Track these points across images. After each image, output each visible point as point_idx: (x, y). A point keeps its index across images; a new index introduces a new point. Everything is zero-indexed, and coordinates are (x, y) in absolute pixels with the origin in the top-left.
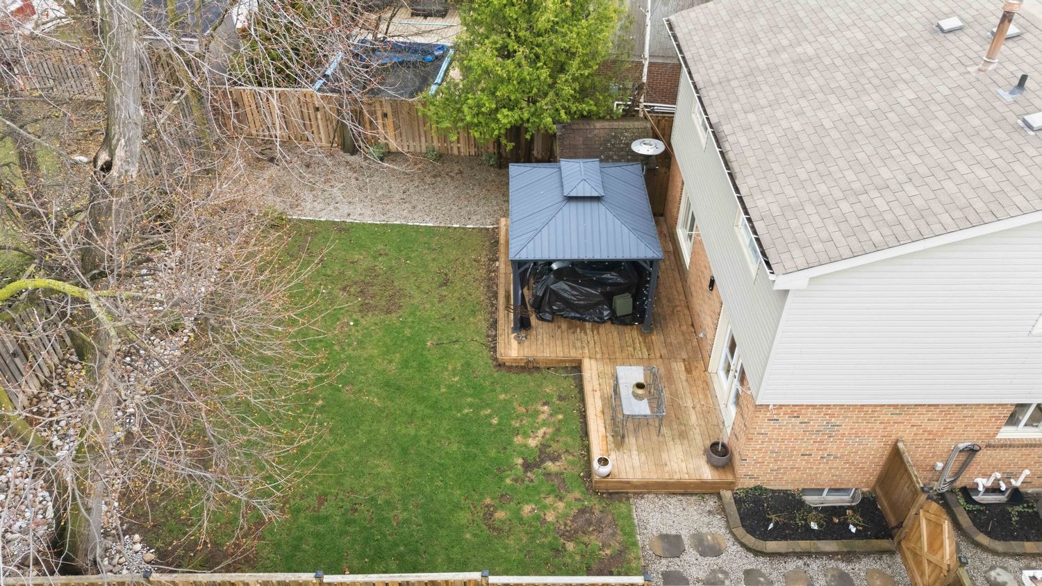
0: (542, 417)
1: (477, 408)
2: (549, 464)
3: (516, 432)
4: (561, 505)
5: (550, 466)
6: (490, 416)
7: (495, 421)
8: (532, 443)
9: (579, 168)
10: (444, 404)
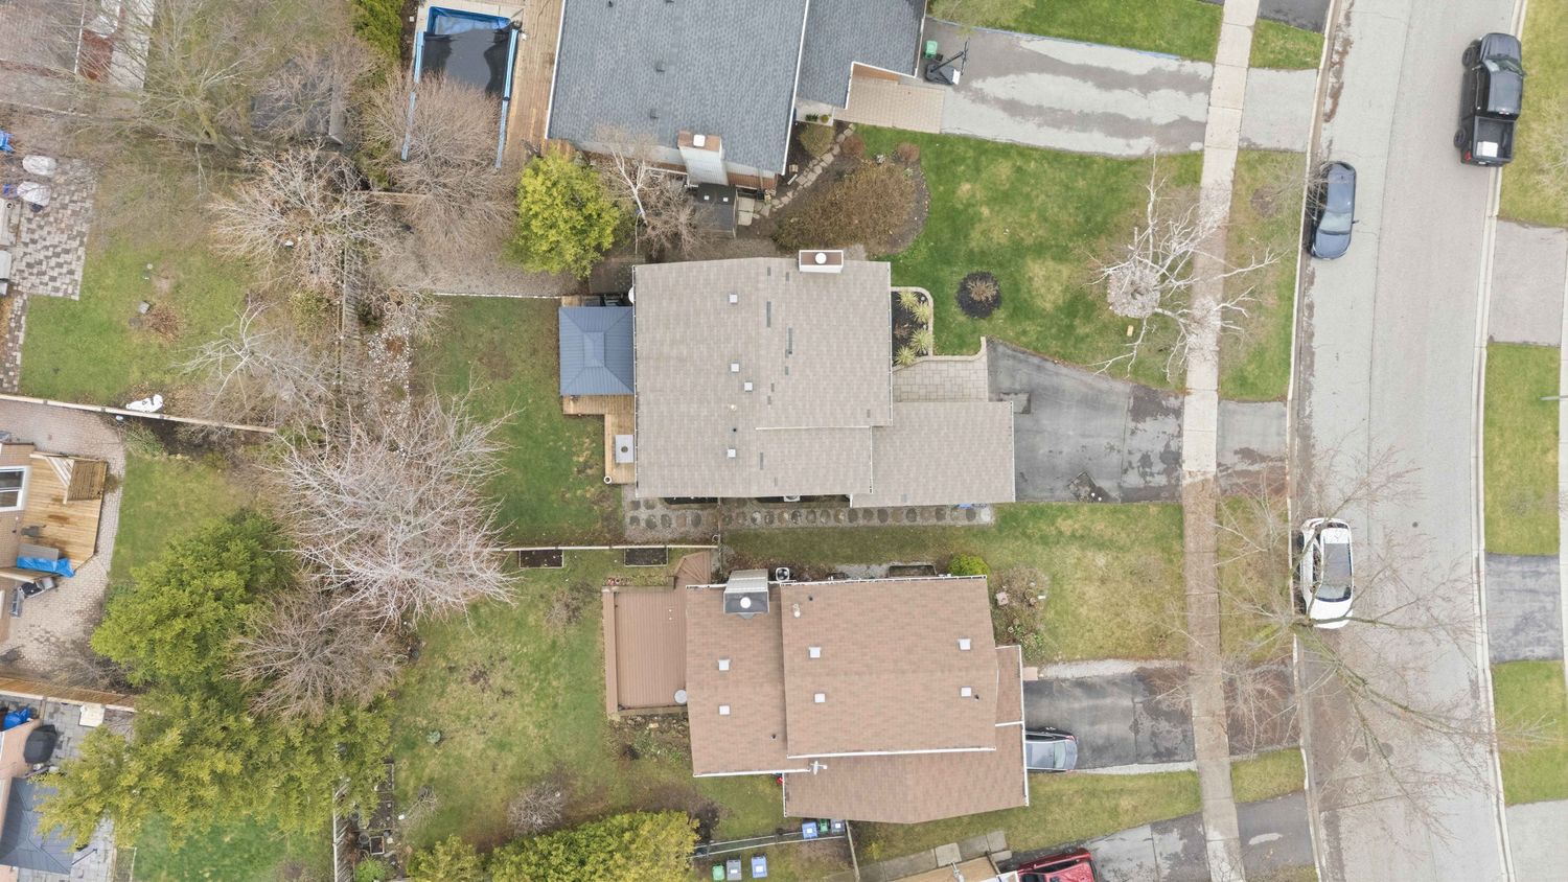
0: (586, 445)
1: (555, 441)
3: (574, 454)
4: (593, 489)
5: (589, 471)
6: (562, 445)
7: (564, 448)
8: (581, 460)
9: (592, 345)
10: (540, 440)
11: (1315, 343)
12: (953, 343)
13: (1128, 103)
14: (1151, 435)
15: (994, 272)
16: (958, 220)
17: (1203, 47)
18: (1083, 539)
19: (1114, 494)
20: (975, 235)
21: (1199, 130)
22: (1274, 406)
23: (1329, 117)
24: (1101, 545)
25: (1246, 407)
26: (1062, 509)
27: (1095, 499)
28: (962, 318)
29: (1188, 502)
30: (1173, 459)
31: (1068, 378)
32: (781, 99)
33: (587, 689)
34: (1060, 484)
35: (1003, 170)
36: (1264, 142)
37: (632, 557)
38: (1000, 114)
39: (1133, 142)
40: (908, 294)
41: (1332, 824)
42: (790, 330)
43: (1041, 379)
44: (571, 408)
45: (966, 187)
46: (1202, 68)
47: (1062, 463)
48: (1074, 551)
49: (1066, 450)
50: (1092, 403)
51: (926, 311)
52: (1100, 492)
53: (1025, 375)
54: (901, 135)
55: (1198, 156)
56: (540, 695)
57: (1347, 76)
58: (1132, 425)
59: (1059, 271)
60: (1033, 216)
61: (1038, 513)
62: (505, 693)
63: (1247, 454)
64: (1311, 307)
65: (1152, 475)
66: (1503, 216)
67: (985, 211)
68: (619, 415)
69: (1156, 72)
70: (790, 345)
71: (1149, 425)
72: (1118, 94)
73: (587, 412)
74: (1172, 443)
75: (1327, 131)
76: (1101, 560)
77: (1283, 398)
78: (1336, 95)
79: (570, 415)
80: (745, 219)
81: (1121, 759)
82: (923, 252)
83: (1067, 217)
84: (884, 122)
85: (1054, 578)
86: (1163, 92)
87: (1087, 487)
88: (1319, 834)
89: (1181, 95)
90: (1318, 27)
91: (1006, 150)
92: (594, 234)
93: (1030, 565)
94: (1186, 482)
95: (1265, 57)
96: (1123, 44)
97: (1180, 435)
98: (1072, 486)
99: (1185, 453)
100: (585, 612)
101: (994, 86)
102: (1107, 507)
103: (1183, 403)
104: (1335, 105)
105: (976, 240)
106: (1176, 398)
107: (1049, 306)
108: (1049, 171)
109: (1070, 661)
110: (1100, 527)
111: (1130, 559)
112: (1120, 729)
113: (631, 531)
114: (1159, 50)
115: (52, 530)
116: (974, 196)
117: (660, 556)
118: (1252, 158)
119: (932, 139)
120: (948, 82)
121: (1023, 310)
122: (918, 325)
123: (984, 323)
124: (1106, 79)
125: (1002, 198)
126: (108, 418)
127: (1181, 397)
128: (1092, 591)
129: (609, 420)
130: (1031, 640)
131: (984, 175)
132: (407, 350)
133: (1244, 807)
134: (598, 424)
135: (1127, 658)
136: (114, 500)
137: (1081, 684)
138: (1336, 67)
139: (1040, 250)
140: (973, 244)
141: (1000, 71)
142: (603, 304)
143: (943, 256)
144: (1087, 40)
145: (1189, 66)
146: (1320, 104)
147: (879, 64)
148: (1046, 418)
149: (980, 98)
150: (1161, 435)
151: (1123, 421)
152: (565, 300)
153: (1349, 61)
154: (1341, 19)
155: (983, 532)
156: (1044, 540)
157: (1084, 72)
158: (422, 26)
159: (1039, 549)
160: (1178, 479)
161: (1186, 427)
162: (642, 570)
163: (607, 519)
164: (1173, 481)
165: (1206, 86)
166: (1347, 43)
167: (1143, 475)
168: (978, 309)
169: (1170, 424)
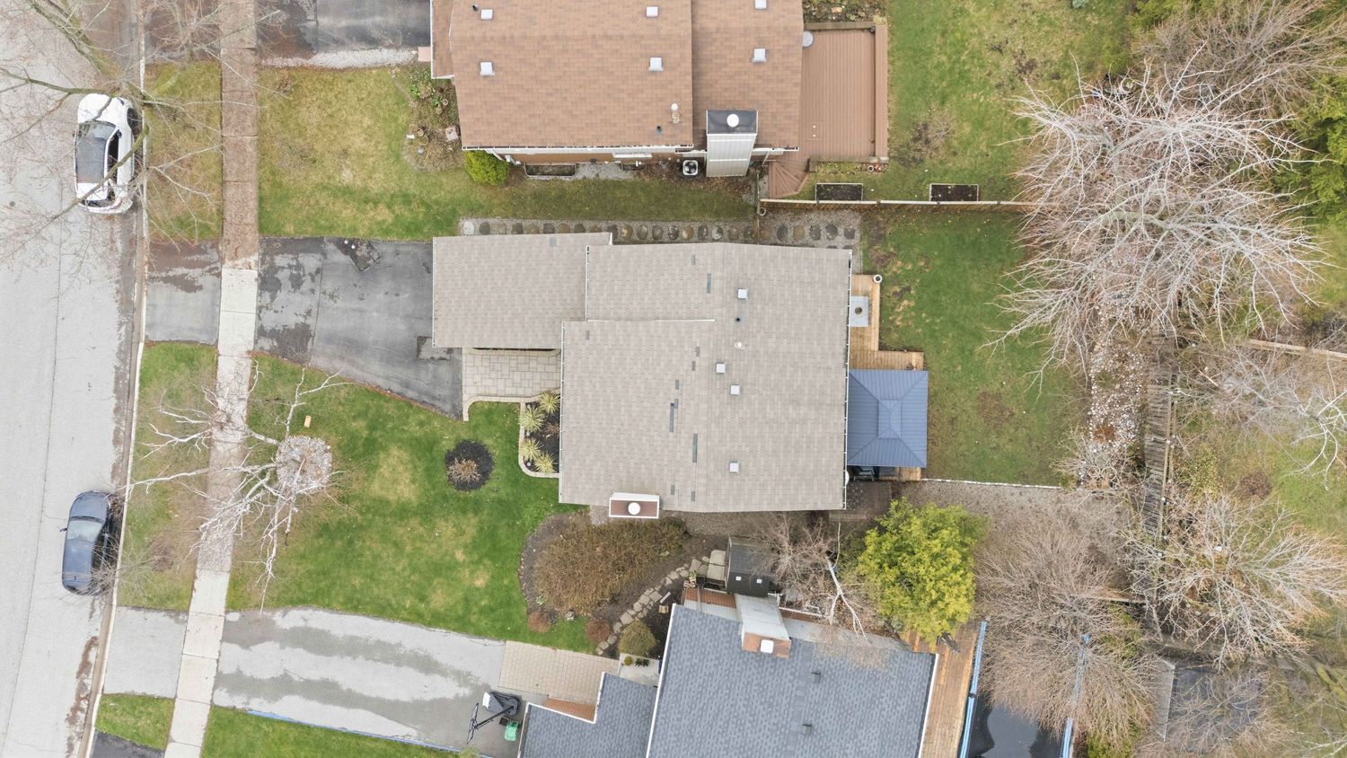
0: (899, 318)
1: (933, 323)
2: (898, 290)
3: (913, 309)
4: (894, 269)
6: (926, 318)
7: (924, 315)
8: (906, 302)
9: (892, 423)
10: (950, 325)
11: (113, 403)
12: (499, 415)
13: (305, 665)
14: (290, 310)
15: (452, 490)
16: (488, 547)
17: (223, 722)
18: (368, 200)
19: (331, 247)
20: (471, 531)
21: (230, 634)
22: (159, 336)
23: (92, 643)
24: (346, 192)
25: (187, 336)
26: (387, 232)
27: (351, 242)
28: (488, 442)
29: (252, 237)
30: (268, 283)
31: (375, 373)
32: (674, 687)
33: (910, 51)
34: (388, 260)
35: (439, 599)
36: (161, 618)
37: (855, 193)
38: (442, 657)
39: (301, 624)
40: (545, 470)
42: (672, 430)
43: (406, 373)
44: (915, 358)
45: (480, 583)
46: (224, 699)
47: (386, 283)
48: (375, 187)
49: (381, 296)
50: (352, 346)
51: (526, 451)
52: (345, 249)
53: (422, 379)
54: (547, 641)
55: (231, 607)
56: (961, 45)
57: (73, 684)
58: (310, 321)
59: (382, 488)
60: (408, 549)
61: (413, 229)
62: (999, 49)
63: (190, 286)
64: (116, 442)
65: (290, 267)
67: (460, 556)
68: (862, 349)
69: (274, 697)
70: (672, 414)
71: (291, 320)
72: (315, 675)
73: (897, 354)
74: (269, 300)
75: (96, 627)
76: (347, 176)
77: (149, 344)
78: (85, 666)
79: (916, 351)
80: (718, 556)
82: (528, 514)
83: (372, 546)
84: (565, 655)
85: (398, 157)
86: (266, 676)
89: (248, 672)
90: (101, 737)
91: (436, 620)
92: (887, 546)
93: (423, 172)
94: (254, 258)
95: (158, 709)
96: (307, 728)
97: (259, 309)
98: (376, 257)
99: (253, 289)
100: (908, 136)
101: (447, 689)
102: (338, 233)
103: (256, 342)
104: (86, 655)
105: (471, 525)
106: (262, 348)
107: (395, 451)
108: (390, 596)
109: (384, 67)
110: (346, 213)
111: (316, 177)
113: (854, 222)
114: (270, 721)
116: (472, 572)
117: (823, 193)
118: (175, 603)
119: (515, 635)
120: (496, 696)
121: (423, 448)
122: (536, 436)
123: (465, 435)
124: (327, 691)
125: (442, 569)
127: (258, 349)
128: (357, 142)
129: (874, 345)
130: (424, 90)
131: (460, 594)
132: (1092, 426)
134: (886, 341)
135: (323, 70)
137: (370, 41)
138: (84, 695)
139: (403, 512)
140: (474, 521)
141: (440, 705)
142: (877, 470)
143: (507, 509)
144: (346, 734)
145: (238, 702)
146: (101, 657)
147: (567, 720)
148: (401, 330)
149: (462, 677)
150: (279, 309)
151: (319, 325)
152: (917, 476)
153: (71, 702)
154: (77, 745)
155: (473, 211)
156: (407, 199)
157: (351, 700)
159: (413, 190)
160: (263, 262)
161: (254, 317)
162: (844, 181)
163: (880, 238)
164: (268, 258)
165: (220, 680)
166: (72, 720)
167: (299, 267)
168: (471, 451)
169: (270, 321)
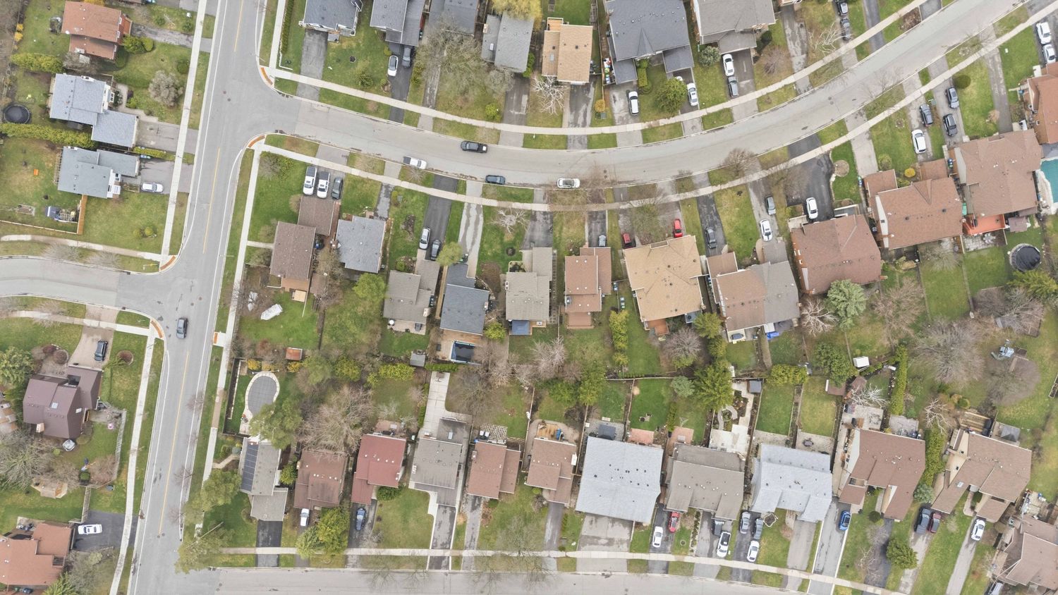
5: (544, 330)
7: (539, 335)
8: (541, 332)
9: (519, 328)
10: (537, 338)
11: (522, 183)
12: (520, 257)
13: (473, 220)
14: (540, 217)
15: (506, 248)
16: (495, 255)
17: (461, 204)
18: (560, 232)
19: (551, 225)
21: (478, 206)
22: (535, 192)
23: (476, 179)
24: (562, 228)
25: (535, 198)
26: (554, 237)
28: (515, 255)
29: (553, 210)
30: (545, 213)
31: (528, 233)
32: (471, 291)
33: (587, 332)
34: (549, 237)
35: (485, 246)
36: (481, 192)
37: (561, 322)
38: (474, 247)
39: (480, 220)
40: (510, 266)
41: (620, 183)
42: (519, 292)
43: (528, 239)
44: (531, 333)
46: (466, 205)
47: (545, 237)
48: (563, 234)
49: (542, 236)
50: (533, 230)
51: (514, 262)
52: (551, 228)
53: (527, 243)
54: (478, 266)
55: (484, 206)
56: (588, 341)
57: (468, 175)
58: (538, 221)
59: (506, 235)
60: (495, 240)
61: (555, 241)
62: (587, 348)
63: (544, 198)
64: (515, 185)
65: (548, 217)
66: (497, 143)
67: (494, 250)
68: (533, 324)
69: (466, 214)
70: (522, 291)
71: (538, 218)
72: (470, 222)
73: (532, 330)
74: (542, 213)
75: (479, 179)
76: (565, 228)
77: (533, 190)
78: (472, 177)
79: (533, 334)
80: (494, 298)
81: (605, 225)
82: (501, 264)
83: (495, 233)
84: (475, 269)
85: (568, 238)
86: (470, 213)
87: (549, 231)
88: (621, 186)
89: (471, 209)
90: (458, 180)
91: (481, 245)
92: (500, 326)
93: (565, 244)
94: (549, 210)
95: (464, 192)
96: (461, 220)
97: (540, 211)
98: (550, 234)
99: (544, 210)
100: (572, 332)
101: (469, 247)
102: (554, 227)
103: (534, 211)
104: (474, 177)
105: (499, 252)
107: (514, 237)
108: (486, 236)
109: (585, 236)
110: (558, 228)
111: (565, 222)
112: (599, 225)
113: (556, 323)
114: (462, 213)
115: (552, 433)
116: (490, 252)
117: (561, 317)
118: (484, 195)
119: (479, 260)
120: (468, 257)
121: (514, 243)
122: (516, 264)
123: (516, 251)
124: (467, 224)
125: (491, 246)
126: (531, 422)
127: (532, 211)
128: (571, 231)
130: (580, 245)
131: (486, 250)
133: (615, 201)
134: (535, 328)
135: (585, 224)
136: (546, 421)
137: (589, 233)
138: (466, 177)
139: (502, 239)
141: (465, 246)
142: (512, 326)
143: (503, 258)
144: (460, 227)
145: (465, 207)
146: (473, 180)
147: (465, 271)
148: (536, 239)
149: (471, 250)
150: (540, 215)
151: (537, 223)
152: (510, 334)
154: (456, 176)
155: (558, 252)
156: (560, 240)
157: (466, 229)
158: (455, 361)
159: (562, 241)
161: (538, 210)
162: (564, 321)
163: (553, 327)
164: (549, 213)
165: (469, 204)
166: (461, 175)
167: (548, 219)
168: (514, 252)
169: (538, 213)
